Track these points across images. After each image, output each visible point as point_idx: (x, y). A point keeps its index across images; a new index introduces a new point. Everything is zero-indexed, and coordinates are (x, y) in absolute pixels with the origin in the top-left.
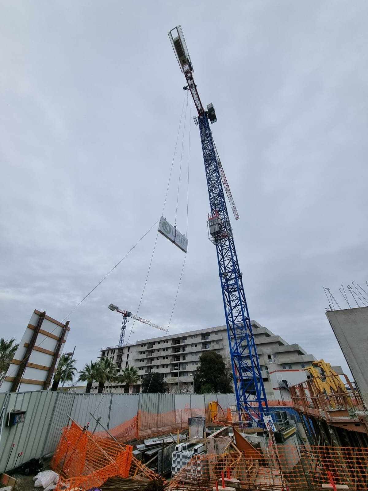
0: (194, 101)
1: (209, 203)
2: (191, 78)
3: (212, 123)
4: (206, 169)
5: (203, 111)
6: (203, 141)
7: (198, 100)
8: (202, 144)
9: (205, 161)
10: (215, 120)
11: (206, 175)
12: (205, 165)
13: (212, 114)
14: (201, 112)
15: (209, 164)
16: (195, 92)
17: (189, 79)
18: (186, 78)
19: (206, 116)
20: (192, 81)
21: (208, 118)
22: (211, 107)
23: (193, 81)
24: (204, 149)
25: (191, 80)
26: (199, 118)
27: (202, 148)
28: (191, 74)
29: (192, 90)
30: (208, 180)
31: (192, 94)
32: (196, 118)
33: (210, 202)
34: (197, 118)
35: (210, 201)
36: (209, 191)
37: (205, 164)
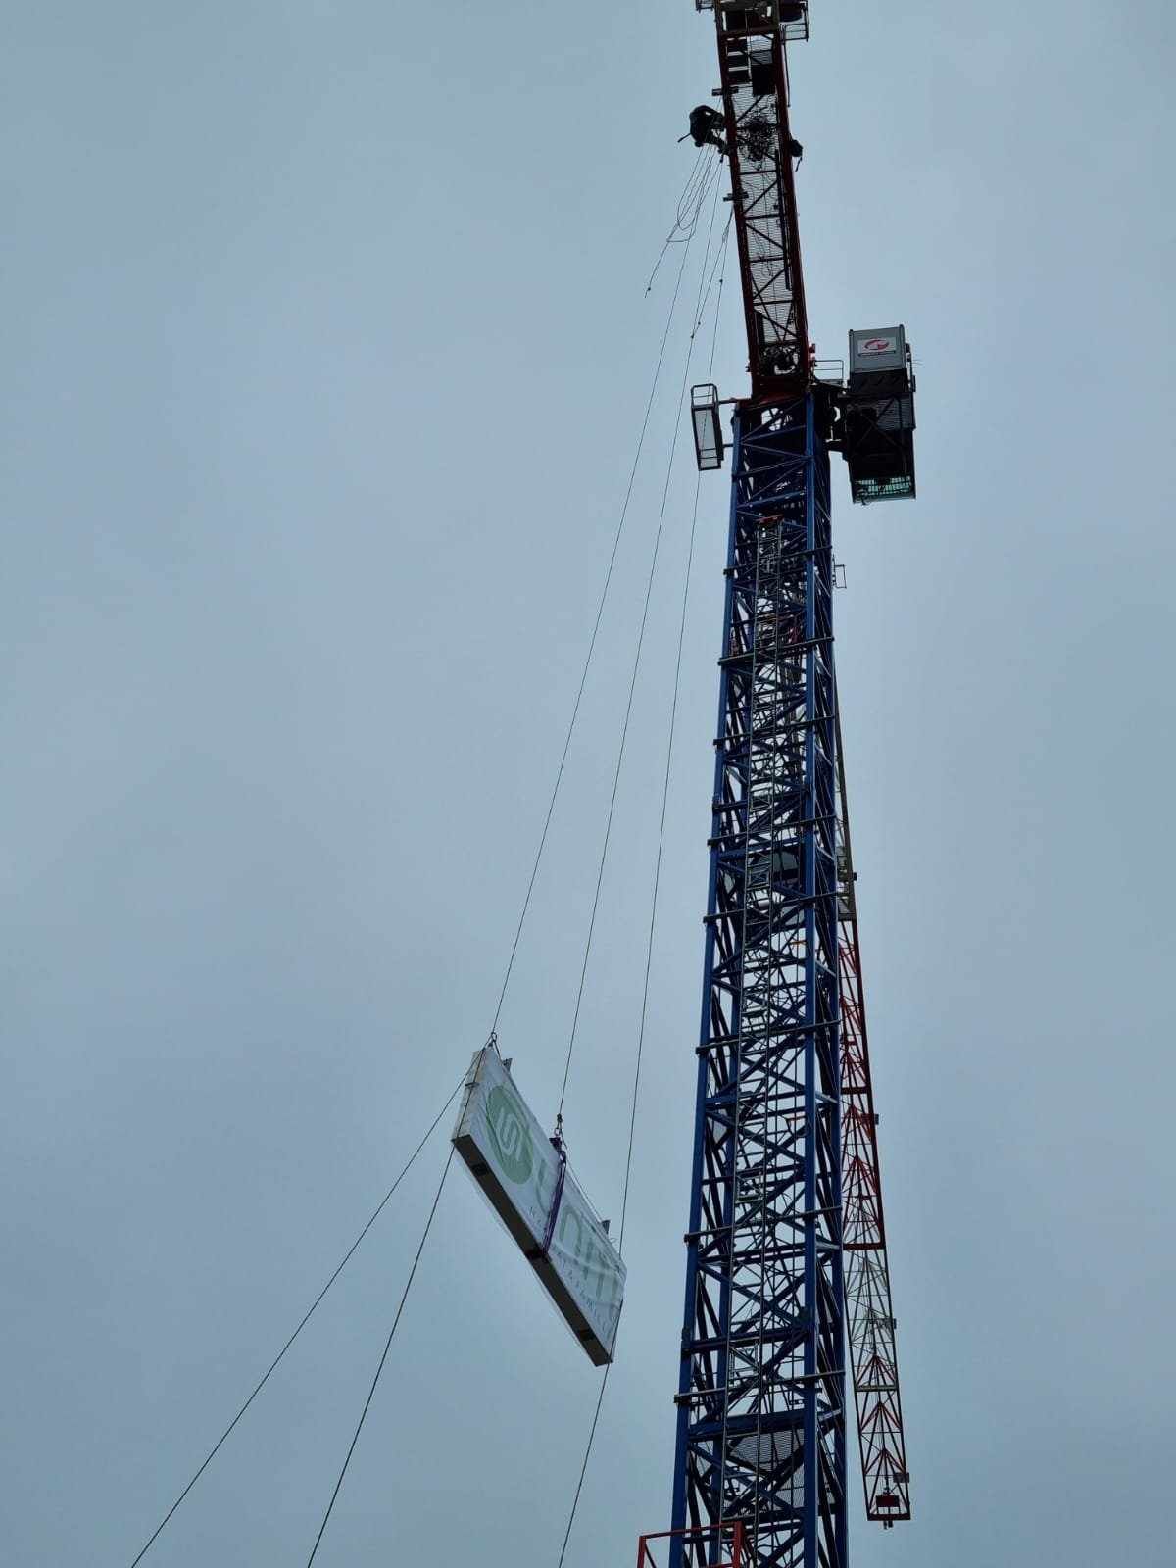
0: (745, 261)
1: (675, 1389)
2: (770, 78)
3: (858, 494)
4: (712, 977)
5: (807, 364)
6: (736, 669)
7: (780, 264)
8: (728, 697)
9: (717, 890)
10: (896, 484)
11: (702, 1052)
12: (713, 935)
13: (887, 423)
14: (777, 371)
15: (756, 927)
16: (774, 192)
17: (741, 77)
18: (725, 62)
19: (824, 419)
20: (769, 100)
21: (835, 447)
22: (887, 363)
23: (781, 107)
24: (731, 754)
25: (759, 91)
26: (746, 413)
27: (719, 743)
28: (779, 42)
29: (746, 165)
30: (705, 1109)
31: (737, 196)
32: (714, 408)
33: (685, 1385)
34: (727, 413)
35: (688, 1374)
36: (692, 1240)
37: (710, 921)
